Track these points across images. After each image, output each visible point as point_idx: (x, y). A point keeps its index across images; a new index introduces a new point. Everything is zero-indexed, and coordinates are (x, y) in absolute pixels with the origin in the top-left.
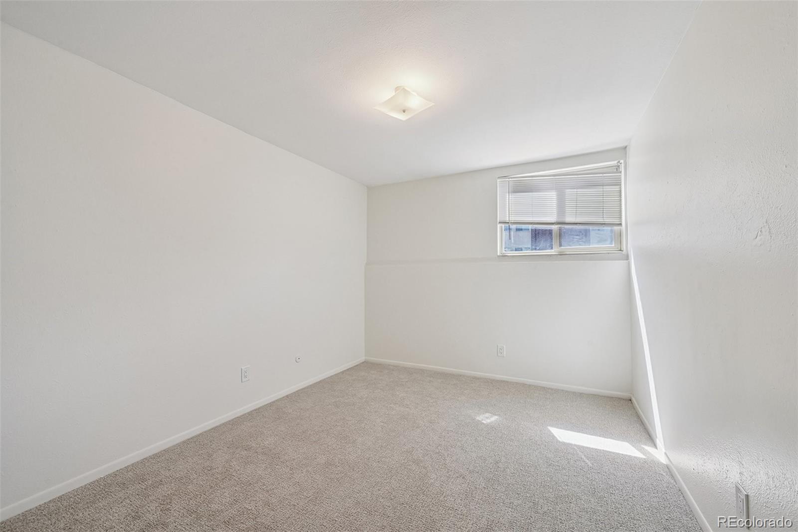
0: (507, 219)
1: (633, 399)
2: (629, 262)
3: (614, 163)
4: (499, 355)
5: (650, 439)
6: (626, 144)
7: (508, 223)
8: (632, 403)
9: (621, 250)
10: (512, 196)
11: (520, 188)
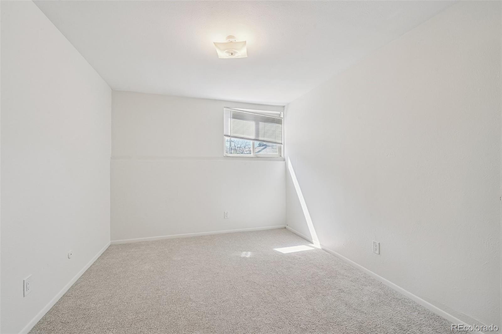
0: (229, 134)
1: (287, 227)
2: (286, 163)
3: (279, 113)
4: (225, 217)
5: (308, 241)
6: (285, 105)
7: (230, 136)
8: (287, 229)
9: (281, 156)
10: (233, 120)
11: (237, 116)
